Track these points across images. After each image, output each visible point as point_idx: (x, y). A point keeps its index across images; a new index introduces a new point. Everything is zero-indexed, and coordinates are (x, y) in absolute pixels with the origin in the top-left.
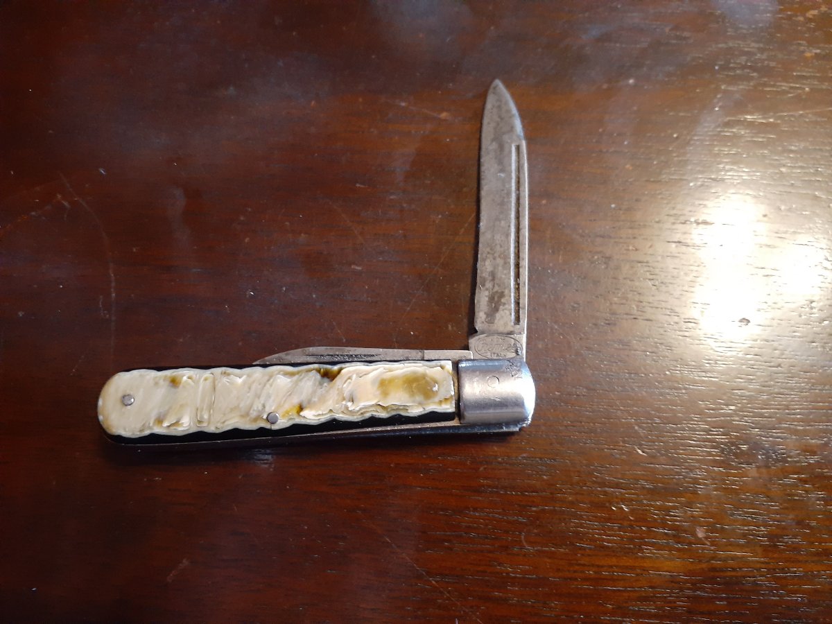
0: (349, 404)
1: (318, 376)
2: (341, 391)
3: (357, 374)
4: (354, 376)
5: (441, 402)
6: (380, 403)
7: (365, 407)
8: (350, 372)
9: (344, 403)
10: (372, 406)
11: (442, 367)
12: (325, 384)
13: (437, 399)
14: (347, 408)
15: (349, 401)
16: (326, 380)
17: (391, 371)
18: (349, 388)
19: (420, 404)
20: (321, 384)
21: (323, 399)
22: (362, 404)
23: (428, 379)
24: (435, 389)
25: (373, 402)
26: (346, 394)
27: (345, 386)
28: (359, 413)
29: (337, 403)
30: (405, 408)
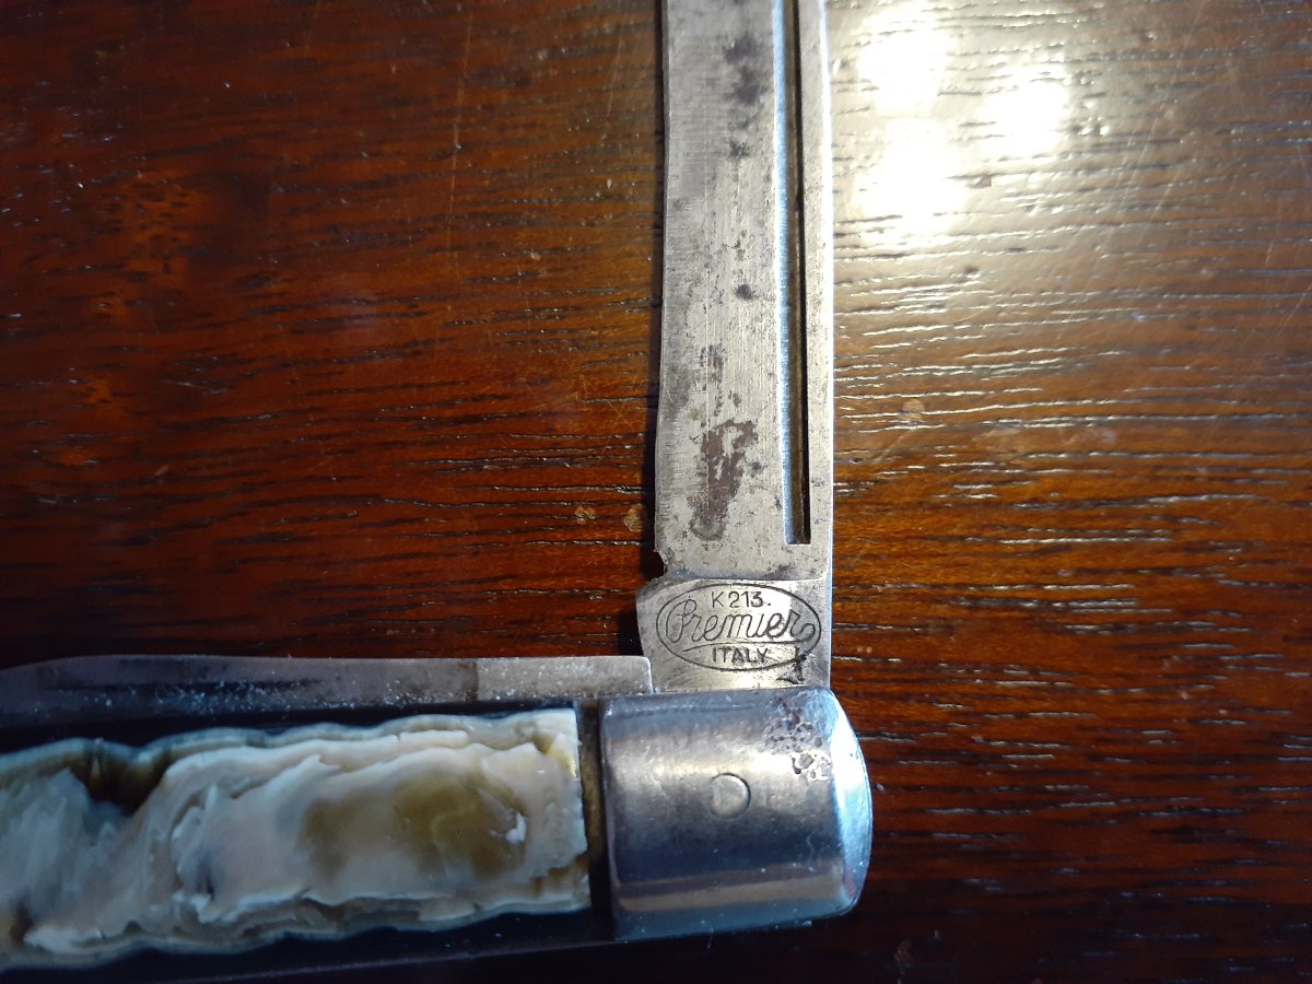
0: (200, 902)
1: (81, 797)
2: (163, 855)
3: (222, 785)
4: (213, 794)
5: (537, 884)
6: (314, 896)
7: (259, 911)
8: (196, 775)
9: (179, 897)
10: (285, 906)
11: (541, 744)
12: (107, 827)
13: (523, 875)
14: (192, 916)
15: (198, 890)
16: (109, 809)
17: (347, 766)
18: (195, 843)
19: (463, 894)
20: (91, 828)
21: (101, 886)
22: (246, 902)
23: (487, 796)
24: (517, 834)
25: (288, 893)
26: (186, 864)
27: (178, 832)
28: (241, 930)
29: (154, 900)
30: (408, 908)
